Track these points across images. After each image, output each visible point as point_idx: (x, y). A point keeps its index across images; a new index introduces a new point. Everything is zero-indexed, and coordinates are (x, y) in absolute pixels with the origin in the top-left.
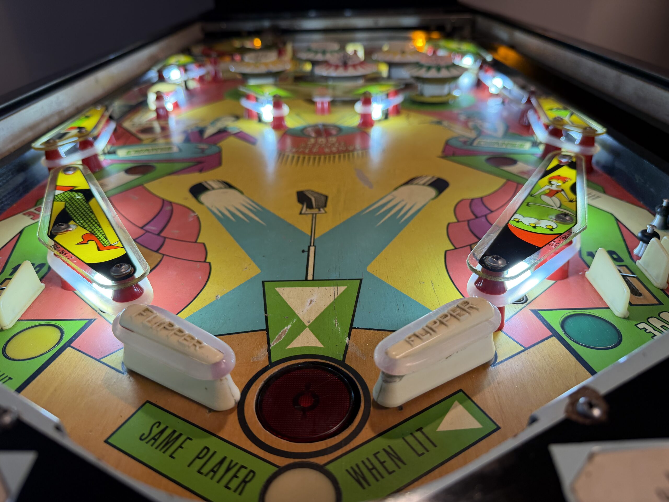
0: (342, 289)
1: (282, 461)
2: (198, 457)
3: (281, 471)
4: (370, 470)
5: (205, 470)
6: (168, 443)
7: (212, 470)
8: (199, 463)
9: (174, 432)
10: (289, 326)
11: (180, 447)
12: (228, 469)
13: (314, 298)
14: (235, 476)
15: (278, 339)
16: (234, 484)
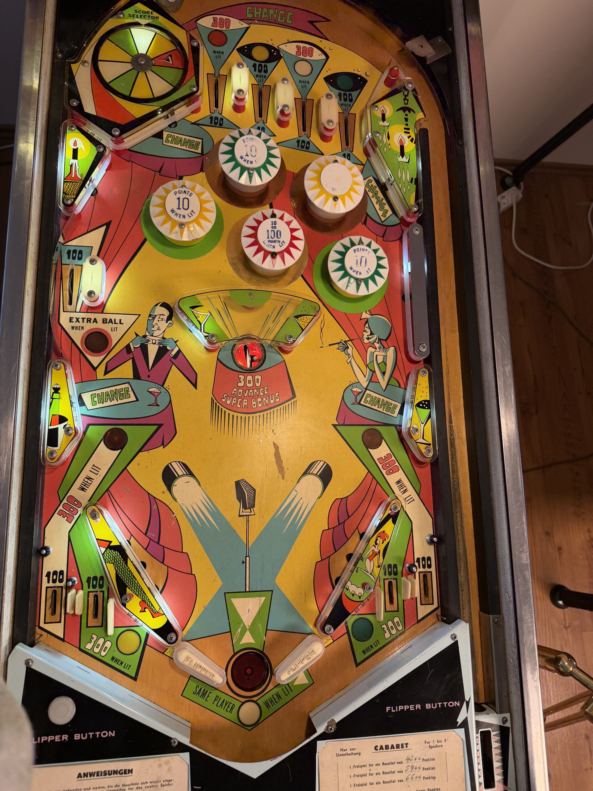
0: (263, 599)
1: (243, 700)
2: (215, 700)
3: (243, 703)
4: (271, 702)
5: (219, 705)
6: (204, 695)
7: (221, 705)
8: (216, 702)
9: (204, 690)
10: (240, 629)
11: (208, 696)
12: (226, 704)
13: (250, 607)
14: (228, 707)
15: (236, 638)
16: (229, 710)
